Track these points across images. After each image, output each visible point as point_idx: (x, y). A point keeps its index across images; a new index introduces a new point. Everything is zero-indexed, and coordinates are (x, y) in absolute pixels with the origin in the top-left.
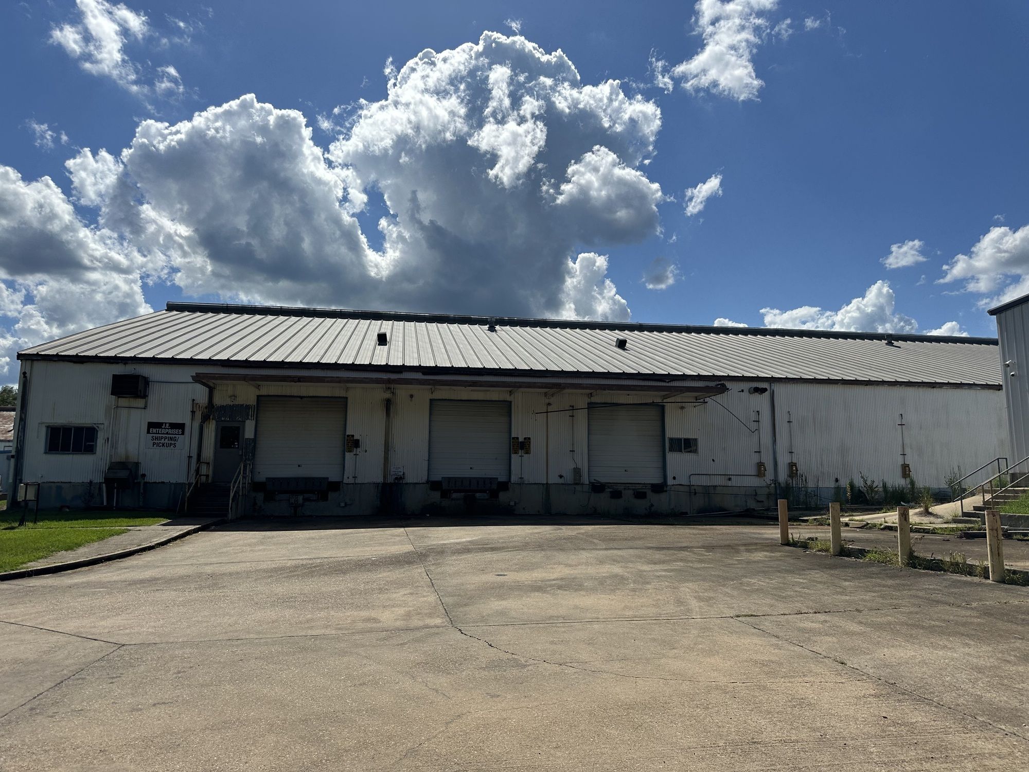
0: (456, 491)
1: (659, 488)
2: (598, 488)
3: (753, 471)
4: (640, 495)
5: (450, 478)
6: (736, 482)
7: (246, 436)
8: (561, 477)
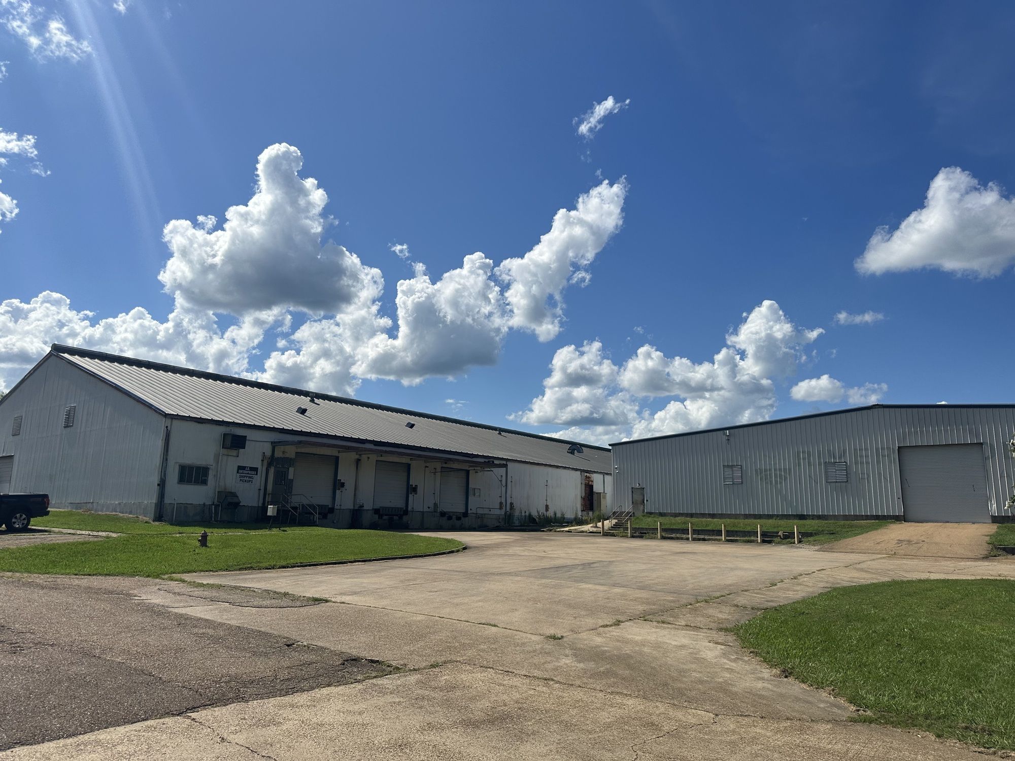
0: (386, 515)
1: (465, 514)
2: (443, 514)
3: (498, 506)
4: (459, 519)
5: (383, 508)
6: (492, 512)
7: (289, 478)
8: (429, 508)
